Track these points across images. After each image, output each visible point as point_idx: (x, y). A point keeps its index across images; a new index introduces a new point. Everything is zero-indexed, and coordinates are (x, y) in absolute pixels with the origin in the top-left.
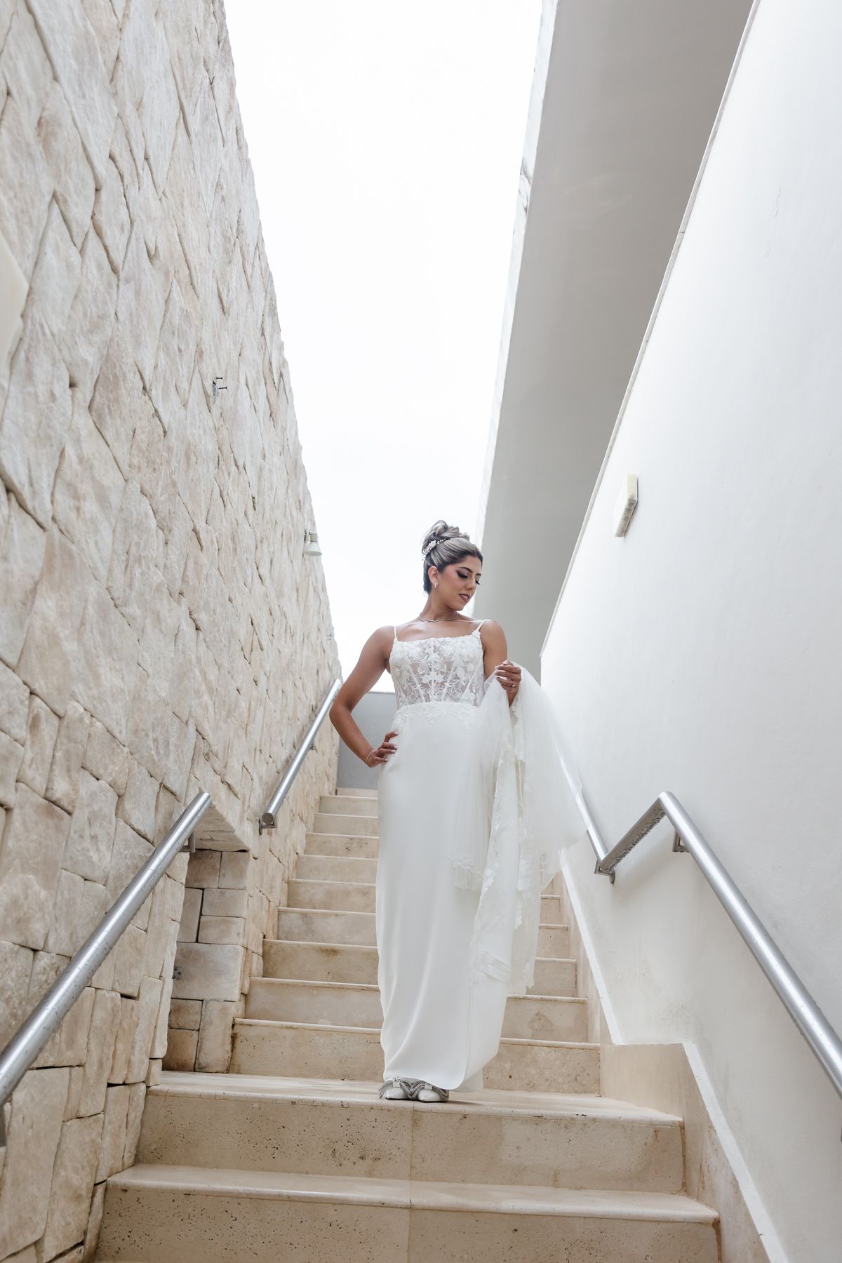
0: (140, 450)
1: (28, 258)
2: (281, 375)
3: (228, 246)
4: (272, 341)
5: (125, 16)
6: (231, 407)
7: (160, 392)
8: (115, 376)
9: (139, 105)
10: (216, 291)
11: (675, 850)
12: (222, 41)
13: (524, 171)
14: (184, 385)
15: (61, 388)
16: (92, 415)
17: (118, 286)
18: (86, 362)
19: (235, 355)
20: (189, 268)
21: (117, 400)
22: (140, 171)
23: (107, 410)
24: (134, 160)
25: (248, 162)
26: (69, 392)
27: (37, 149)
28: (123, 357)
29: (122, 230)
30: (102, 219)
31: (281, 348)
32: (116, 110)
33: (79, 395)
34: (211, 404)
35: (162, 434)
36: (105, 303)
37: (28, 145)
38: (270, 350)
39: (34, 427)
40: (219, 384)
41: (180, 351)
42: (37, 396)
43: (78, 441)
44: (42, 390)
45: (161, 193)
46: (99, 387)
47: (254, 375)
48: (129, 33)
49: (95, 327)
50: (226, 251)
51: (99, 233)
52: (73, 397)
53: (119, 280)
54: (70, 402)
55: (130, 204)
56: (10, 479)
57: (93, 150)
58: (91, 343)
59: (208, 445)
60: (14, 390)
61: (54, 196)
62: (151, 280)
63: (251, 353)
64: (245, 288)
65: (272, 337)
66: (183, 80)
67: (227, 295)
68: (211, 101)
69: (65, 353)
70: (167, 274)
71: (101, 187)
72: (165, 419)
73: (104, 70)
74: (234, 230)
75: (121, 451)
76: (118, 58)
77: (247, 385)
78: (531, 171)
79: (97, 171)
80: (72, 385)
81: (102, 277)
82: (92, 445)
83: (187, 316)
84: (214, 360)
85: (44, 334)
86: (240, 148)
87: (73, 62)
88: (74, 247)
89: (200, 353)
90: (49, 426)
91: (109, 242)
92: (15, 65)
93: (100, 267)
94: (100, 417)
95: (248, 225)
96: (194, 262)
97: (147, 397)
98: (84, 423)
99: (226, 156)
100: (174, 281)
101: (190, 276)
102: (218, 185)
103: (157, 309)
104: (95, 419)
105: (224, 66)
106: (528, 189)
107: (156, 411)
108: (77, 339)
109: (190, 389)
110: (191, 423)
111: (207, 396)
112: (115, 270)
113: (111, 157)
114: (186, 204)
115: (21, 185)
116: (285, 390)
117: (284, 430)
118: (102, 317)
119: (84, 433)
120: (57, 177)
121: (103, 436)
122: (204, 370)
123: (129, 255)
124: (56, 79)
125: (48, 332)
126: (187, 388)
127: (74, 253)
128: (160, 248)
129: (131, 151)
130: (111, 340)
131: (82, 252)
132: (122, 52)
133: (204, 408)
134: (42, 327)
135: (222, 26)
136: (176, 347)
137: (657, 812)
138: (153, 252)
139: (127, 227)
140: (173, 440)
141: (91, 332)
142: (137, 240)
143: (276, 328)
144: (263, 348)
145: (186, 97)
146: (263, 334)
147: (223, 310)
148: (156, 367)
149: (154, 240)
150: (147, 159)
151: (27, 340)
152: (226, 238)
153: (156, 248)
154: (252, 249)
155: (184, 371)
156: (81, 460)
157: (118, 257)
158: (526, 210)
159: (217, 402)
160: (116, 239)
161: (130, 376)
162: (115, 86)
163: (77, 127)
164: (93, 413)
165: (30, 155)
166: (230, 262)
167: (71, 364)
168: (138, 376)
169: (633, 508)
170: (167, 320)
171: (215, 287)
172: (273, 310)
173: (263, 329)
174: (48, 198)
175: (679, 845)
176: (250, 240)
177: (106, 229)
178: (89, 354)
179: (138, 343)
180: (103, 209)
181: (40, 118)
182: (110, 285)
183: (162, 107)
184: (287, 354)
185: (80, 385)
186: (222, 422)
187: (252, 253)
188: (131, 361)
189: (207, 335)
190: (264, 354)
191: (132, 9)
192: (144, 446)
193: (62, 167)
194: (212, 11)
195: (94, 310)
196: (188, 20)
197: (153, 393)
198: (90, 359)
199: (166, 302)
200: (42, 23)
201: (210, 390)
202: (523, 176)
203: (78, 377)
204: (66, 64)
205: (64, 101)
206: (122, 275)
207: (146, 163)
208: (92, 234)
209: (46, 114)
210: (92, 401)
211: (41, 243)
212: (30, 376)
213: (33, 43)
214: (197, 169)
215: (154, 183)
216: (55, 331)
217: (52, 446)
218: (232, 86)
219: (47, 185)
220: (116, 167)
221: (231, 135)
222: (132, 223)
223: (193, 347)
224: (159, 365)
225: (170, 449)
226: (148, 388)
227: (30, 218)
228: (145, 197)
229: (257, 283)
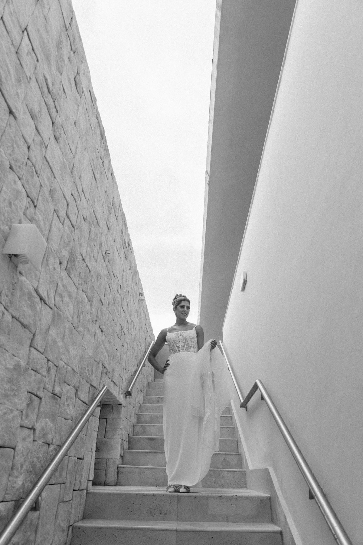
0: (82, 278)
1: (47, 231)
2: (129, 244)
3: (110, 209)
4: (125, 234)
5: (76, 153)
6: (112, 259)
7: (88, 259)
8: (74, 258)
9: (80, 177)
10: (106, 224)
11: (262, 400)
12: (106, 150)
13: (207, 172)
14: (96, 255)
15: (57, 266)
16: (66, 271)
17: (74, 231)
18: (64, 256)
19: (112, 242)
20: (97, 219)
21: (74, 265)
22: (81, 196)
23: (71, 269)
24: (79, 193)
25: (115, 182)
26: (59, 266)
27: (49, 199)
28: (76, 252)
29: (75, 214)
30: (69, 213)
31: (129, 235)
32: (73, 180)
33: (63, 267)
34: (105, 259)
35: (89, 272)
36: (70, 237)
37: (47, 198)
38: (124, 237)
39: (49, 279)
40: (107, 252)
41: (94, 245)
42: (50, 269)
43: (62, 280)
44: (51, 267)
45: (87, 200)
46: (69, 262)
47: (120, 247)
48: (77, 158)
49: (67, 245)
50: (109, 211)
51: (68, 217)
52: (61, 267)
53: (74, 229)
54: (60, 269)
55: (78, 206)
56: (42, 296)
57: (66, 194)
58: (66, 250)
59: (105, 272)
60: (43, 270)
61: (55, 210)
62: (85, 226)
63: (118, 240)
64: (116, 220)
65: (125, 233)
66: (94, 164)
67: (110, 224)
68: (103, 168)
69: (58, 255)
70: (90, 223)
71: (69, 204)
72: (90, 268)
73: (69, 171)
74: (112, 204)
75: (76, 280)
76: (73, 166)
77: (117, 250)
78: (209, 173)
79: (67, 200)
80: (60, 263)
81: (69, 230)
82: (67, 280)
83: (96, 234)
84: (106, 245)
85: (52, 251)
86: (113, 179)
87: (60, 171)
88: (61, 223)
89: (101, 244)
90: (53, 278)
91: (71, 219)
92: (43, 178)
93: (68, 227)
94: (69, 271)
95: (116, 200)
96: (98, 217)
97: (84, 262)
98: (64, 274)
99: (108, 183)
100: (92, 225)
101: (97, 222)
102: (106, 192)
103: (87, 235)
104: (67, 272)
105: (107, 157)
106: (208, 177)
107: (87, 265)
108: (62, 250)
109: (98, 256)
110: (99, 266)
111: (104, 257)
112: (73, 227)
113: (72, 195)
114: (96, 200)
115: (45, 211)
116: (130, 249)
117: (130, 261)
118: (69, 242)
119: (64, 277)
120: (55, 205)
121: (70, 277)
122: (102, 249)
123: (78, 221)
124: (55, 177)
125: (53, 250)
126: (97, 256)
127: (61, 225)
128: (87, 217)
129: (78, 191)
130: (72, 247)
131: (63, 224)
132: (75, 163)
133: (103, 260)
134: (51, 249)
135: (106, 146)
136: (93, 245)
137: (256, 387)
138: (85, 218)
139: (77, 213)
140: (92, 273)
141: (66, 247)
142: (80, 216)
143: (127, 229)
144: (122, 237)
145: (95, 170)
146: (122, 233)
147: (108, 229)
148: (87, 252)
149: (85, 214)
150: (83, 191)
151: (47, 254)
152: (109, 207)
153: (86, 217)
154: (118, 208)
155: (96, 251)
156: (63, 286)
157: (74, 223)
158: (208, 184)
159: (107, 258)
160: (73, 218)
161: (78, 257)
162: (73, 174)
163: (61, 189)
164: (67, 271)
165: (47, 201)
166: (110, 214)
167: (60, 258)
168: (81, 256)
169: (245, 282)
170: (90, 237)
171: (106, 223)
172: (125, 225)
173: (122, 231)
174: (53, 211)
175: (263, 398)
176: (117, 205)
177: (70, 216)
178: (65, 253)
179: (81, 246)
180: (69, 210)
181: (51, 190)
182: (72, 232)
183: (87, 175)
184: (131, 237)
185: (63, 263)
186: (109, 264)
187: (117, 209)
188: (79, 252)
189: (103, 238)
190: (123, 239)
191: (78, 151)
192: (83, 277)
193: (57, 202)
194: (102, 142)
195: (67, 240)
196: (95, 147)
197: (86, 260)
198: (66, 255)
199: (90, 232)
200: (51, 164)
201: (104, 255)
202: (207, 174)
203: (62, 261)
204: (57, 173)
205: (57, 183)
206: (75, 227)
207: (83, 193)
208: (66, 218)
209: (52, 188)
210: (66, 267)
211: (51, 225)
212: (47, 264)
213: (48, 170)
214: (99, 189)
215: (85, 197)
216: (55, 249)
217: (54, 283)
218: (109, 162)
219: (52, 208)
220: (73, 197)
221: (110, 176)
222: (78, 211)
223: (98, 243)
224: (88, 251)
225: (92, 276)
226: (84, 259)
227: (48, 219)
228: (83, 203)
229: (120, 218)
